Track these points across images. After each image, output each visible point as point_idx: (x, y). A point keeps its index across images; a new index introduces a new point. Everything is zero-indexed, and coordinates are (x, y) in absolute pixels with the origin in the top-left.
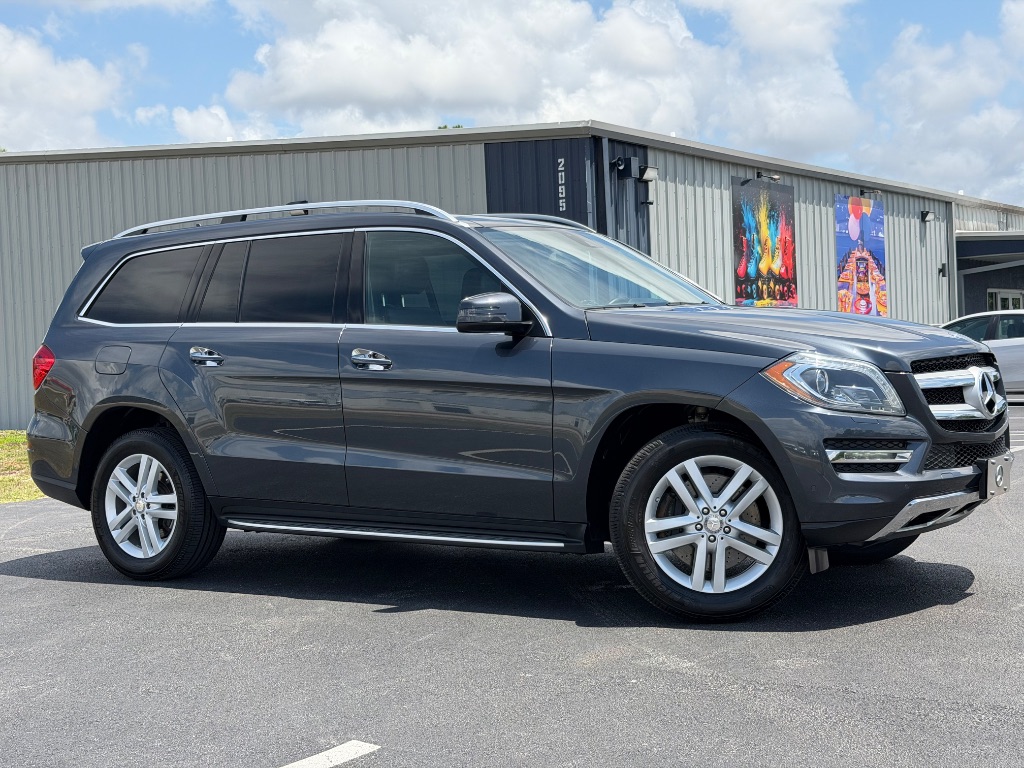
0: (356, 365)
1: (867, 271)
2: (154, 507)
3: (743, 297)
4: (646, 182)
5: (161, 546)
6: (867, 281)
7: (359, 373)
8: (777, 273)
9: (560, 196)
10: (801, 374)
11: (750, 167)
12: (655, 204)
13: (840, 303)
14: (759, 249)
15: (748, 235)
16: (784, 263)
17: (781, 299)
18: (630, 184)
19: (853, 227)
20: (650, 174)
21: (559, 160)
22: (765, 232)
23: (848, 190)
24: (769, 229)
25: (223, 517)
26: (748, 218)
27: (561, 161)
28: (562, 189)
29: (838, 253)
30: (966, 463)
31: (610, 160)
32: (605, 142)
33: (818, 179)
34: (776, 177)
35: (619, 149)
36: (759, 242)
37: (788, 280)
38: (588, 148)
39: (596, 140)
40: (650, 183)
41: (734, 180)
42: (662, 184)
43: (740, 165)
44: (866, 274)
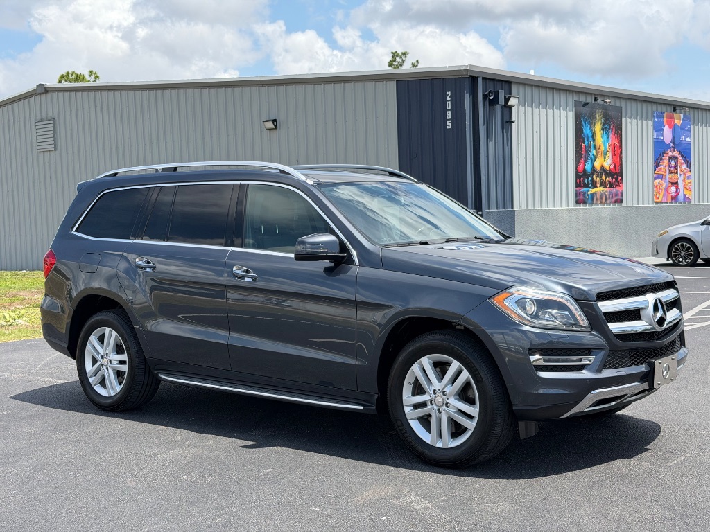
0: (236, 276)
1: (677, 166)
2: (114, 363)
3: (581, 187)
4: (510, 107)
5: (119, 388)
6: (677, 173)
7: (237, 282)
8: (608, 169)
9: (448, 118)
10: (516, 302)
11: (588, 93)
12: (516, 122)
13: (655, 189)
14: (594, 152)
15: (586, 142)
16: (613, 162)
17: (610, 187)
18: (498, 109)
19: (667, 135)
20: (512, 102)
21: (447, 93)
22: (600, 140)
23: (664, 108)
24: (602, 137)
25: (156, 372)
26: (586, 130)
27: (449, 93)
28: (449, 114)
29: (655, 154)
30: (638, 363)
31: (483, 92)
32: (480, 80)
33: (641, 101)
34: (608, 100)
35: (490, 85)
36: (595, 147)
37: (616, 173)
38: (467, 85)
39: (473, 79)
40: (513, 108)
41: (576, 104)
42: (522, 109)
43: (581, 92)
44: (676, 168)
